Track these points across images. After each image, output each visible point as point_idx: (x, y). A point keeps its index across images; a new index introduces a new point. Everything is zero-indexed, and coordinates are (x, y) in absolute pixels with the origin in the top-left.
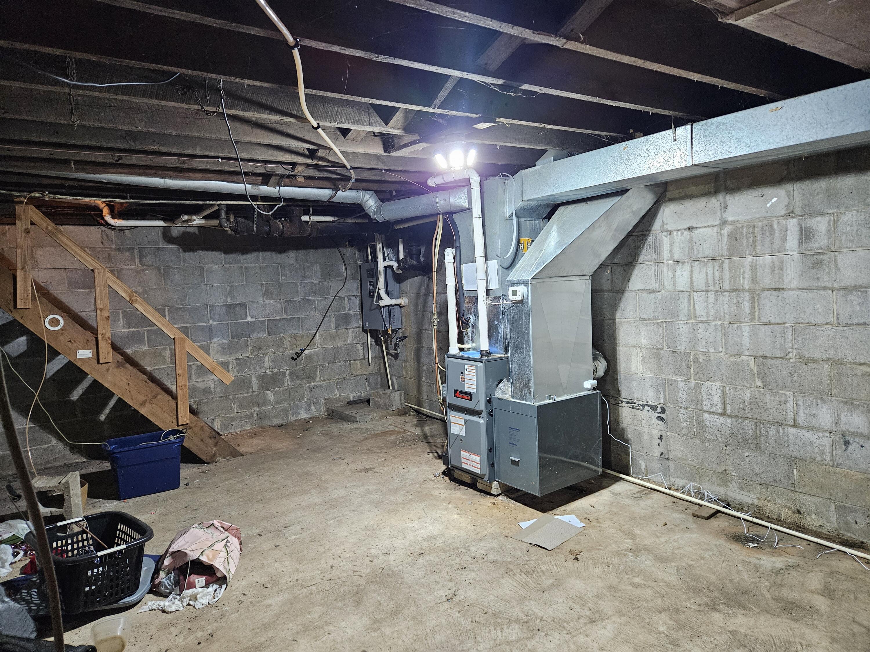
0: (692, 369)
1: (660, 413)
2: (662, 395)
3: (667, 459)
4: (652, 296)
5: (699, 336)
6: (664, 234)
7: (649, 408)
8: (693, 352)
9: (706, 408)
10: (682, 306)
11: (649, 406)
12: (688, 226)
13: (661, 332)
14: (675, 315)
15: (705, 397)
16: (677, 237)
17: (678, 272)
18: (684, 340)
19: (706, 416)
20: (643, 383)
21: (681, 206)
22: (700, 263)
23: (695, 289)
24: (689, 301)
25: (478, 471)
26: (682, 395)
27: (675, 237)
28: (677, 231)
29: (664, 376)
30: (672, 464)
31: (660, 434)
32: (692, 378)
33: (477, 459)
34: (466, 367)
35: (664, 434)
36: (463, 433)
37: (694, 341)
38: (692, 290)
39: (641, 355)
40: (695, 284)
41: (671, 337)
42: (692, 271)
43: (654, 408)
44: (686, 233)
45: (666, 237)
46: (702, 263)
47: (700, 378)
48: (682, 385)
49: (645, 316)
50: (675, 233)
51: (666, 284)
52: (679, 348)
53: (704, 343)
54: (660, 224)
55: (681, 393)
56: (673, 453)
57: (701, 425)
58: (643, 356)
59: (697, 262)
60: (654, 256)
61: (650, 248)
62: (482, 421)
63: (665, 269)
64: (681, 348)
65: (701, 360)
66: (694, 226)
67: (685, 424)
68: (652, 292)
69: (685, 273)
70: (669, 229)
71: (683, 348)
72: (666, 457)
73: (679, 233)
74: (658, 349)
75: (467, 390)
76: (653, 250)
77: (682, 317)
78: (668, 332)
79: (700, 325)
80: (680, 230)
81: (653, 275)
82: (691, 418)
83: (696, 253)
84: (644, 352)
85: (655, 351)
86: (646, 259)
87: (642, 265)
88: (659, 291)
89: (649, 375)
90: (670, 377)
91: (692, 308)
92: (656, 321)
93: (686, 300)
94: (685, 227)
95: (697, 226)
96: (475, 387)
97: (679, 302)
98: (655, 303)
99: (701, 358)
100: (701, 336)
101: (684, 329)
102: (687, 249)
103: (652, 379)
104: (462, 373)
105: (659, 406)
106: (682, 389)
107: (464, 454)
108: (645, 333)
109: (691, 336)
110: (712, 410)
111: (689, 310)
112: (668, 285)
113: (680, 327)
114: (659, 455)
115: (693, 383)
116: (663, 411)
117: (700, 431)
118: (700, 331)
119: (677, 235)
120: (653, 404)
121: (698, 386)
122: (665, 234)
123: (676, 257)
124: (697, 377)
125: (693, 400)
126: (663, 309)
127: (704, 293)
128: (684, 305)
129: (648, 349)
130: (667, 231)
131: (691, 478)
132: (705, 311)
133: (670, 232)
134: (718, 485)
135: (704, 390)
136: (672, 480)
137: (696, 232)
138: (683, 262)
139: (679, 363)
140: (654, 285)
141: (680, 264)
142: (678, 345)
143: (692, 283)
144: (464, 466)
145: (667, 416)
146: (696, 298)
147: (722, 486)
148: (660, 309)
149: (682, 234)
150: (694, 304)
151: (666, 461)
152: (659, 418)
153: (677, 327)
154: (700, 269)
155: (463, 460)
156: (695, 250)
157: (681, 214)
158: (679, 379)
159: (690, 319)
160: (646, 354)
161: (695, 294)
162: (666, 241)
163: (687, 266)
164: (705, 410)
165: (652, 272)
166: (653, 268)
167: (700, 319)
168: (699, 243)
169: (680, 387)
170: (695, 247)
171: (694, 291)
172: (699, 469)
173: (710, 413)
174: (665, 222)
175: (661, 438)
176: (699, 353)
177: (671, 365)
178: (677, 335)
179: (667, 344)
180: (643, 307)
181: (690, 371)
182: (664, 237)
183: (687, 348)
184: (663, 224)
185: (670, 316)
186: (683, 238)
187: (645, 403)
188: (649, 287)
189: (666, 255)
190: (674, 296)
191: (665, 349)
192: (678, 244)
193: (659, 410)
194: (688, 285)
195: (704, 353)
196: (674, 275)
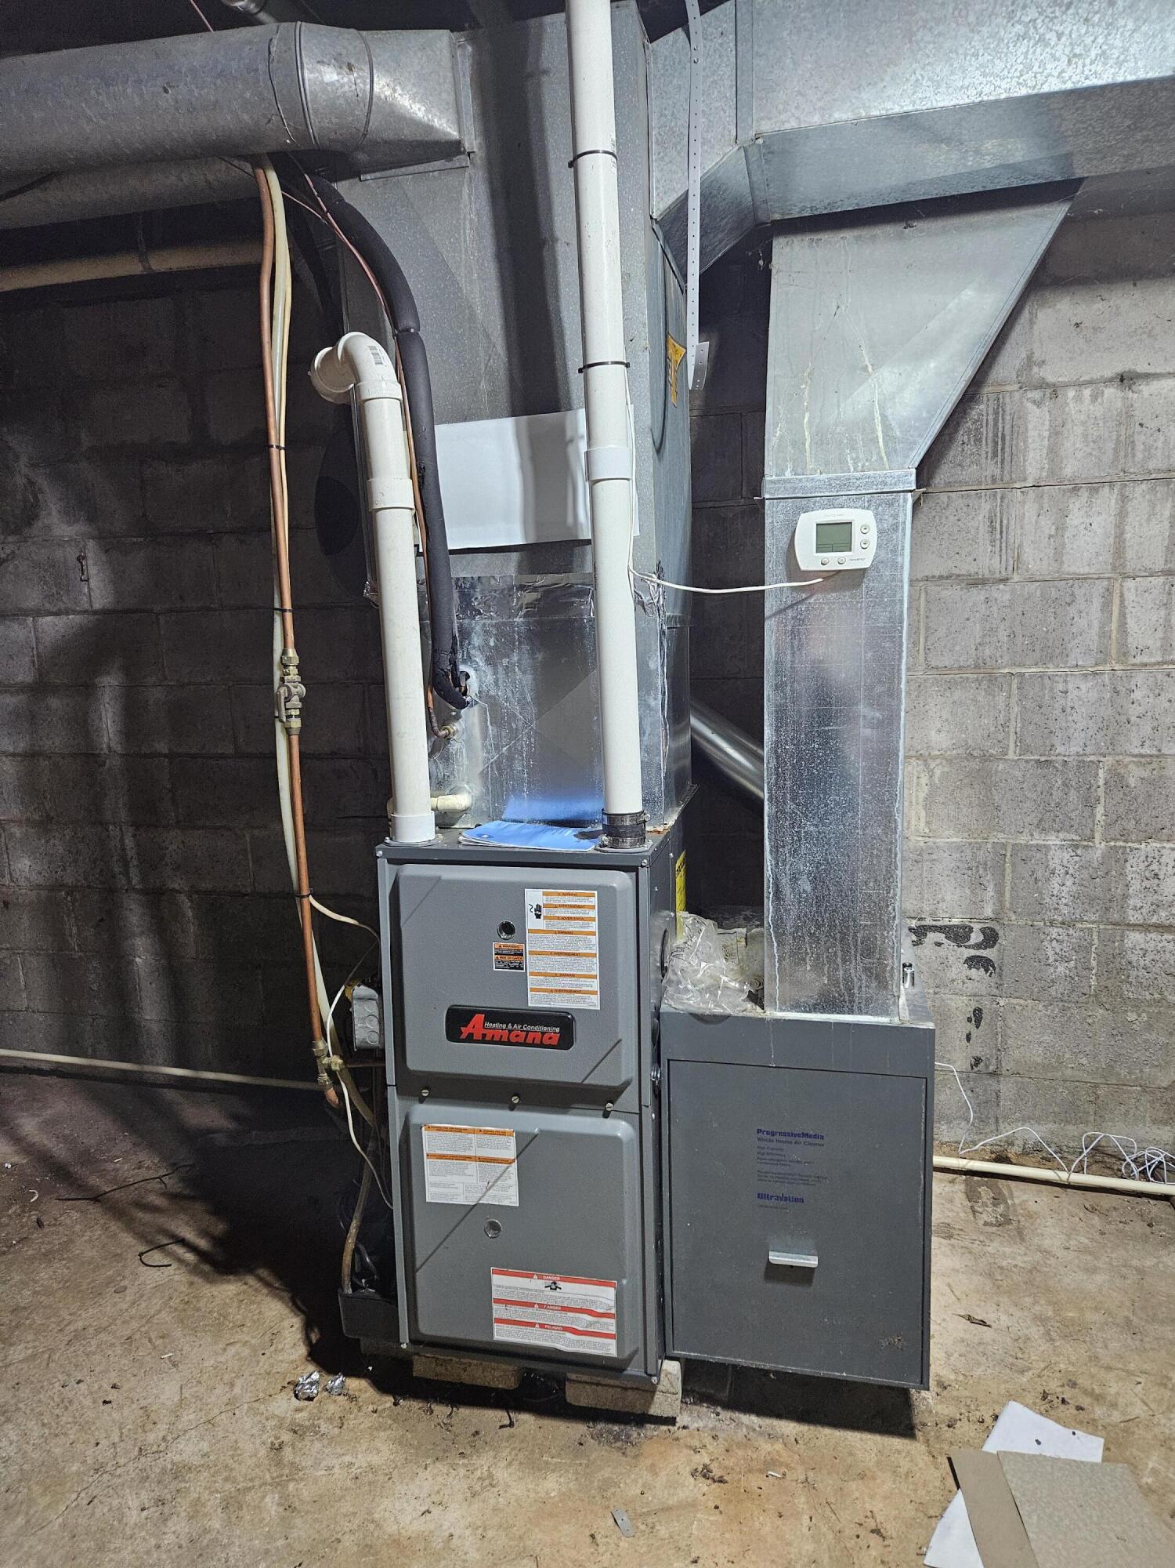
0: (1100, 810)
1: (978, 946)
2: (990, 892)
3: (993, 1074)
4: (977, 595)
5: (1134, 711)
6: (1030, 394)
7: (940, 937)
8: (1109, 760)
9: (1133, 917)
10: (1081, 623)
11: (939, 929)
12: (1120, 369)
13: (1001, 706)
14: (1052, 651)
15: (1136, 886)
16: (1078, 406)
17: (1076, 519)
18: (1081, 725)
19: (1135, 938)
20: (926, 865)
21: (1099, 305)
22: (1153, 490)
23: (1129, 569)
24: (1106, 606)
25: (609, 1349)
26: (1061, 889)
27: (1072, 408)
28: (1079, 385)
29: (1001, 838)
30: (1007, 1088)
31: (974, 1005)
32: (1098, 836)
33: (605, 1297)
34: (533, 897)
35: (986, 1004)
36: (507, 1194)
37: (1114, 727)
38: (1120, 568)
39: (924, 780)
40: (1130, 554)
41: (1037, 718)
42: (1122, 515)
43: (958, 935)
44: (1111, 392)
45: (1038, 404)
46: (1162, 490)
47: (1124, 835)
48: (1060, 857)
49: (946, 660)
50: (1071, 393)
51: (1029, 553)
52: (1060, 749)
53: (1147, 729)
54: (1017, 364)
55: (1055, 882)
56: (1017, 1054)
57: (1115, 966)
58: (931, 784)
59: (1144, 486)
60: (992, 469)
61: (978, 441)
62: (621, 1128)
63: (1030, 510)
64: (1069, 750)
65: (1132, 782)
66: (1141, 368)
67: (1061, 969)
68: (976, 582)
69: (1097, 521)
70: (1051, 379)
71: (1074, 750)
72: (992, 1068)
73: (1087, 392)
74: (986, 758)
75: (536, 1001)
76: (986, 448)
77: (1076, 656)
78: (1029, 704)
79: (1140, 678)
80: (1090, 383)
81: (984, 528)
82: (1082, 948)
83: (1139, 456)
84: (938, 772)
85: (975, 765)
86: (964, 475)
87: (944, 497)
88: (1005, 580)
89: (949, 837)
90: (1023, 839)
91: (1114, 626)
92: (986, 675)
93: (1097, 603)
94: (1108, 373)
95: (1151, 370)
96: (595, 985)
97: (1072, 611)
98: (986, 618)
99: (1134, 775)
100: (1140, 710)
101: (1083, 693)
102: (1110, 446)
103: (959, 848)
104: (507, 928)
105: (977, 927)
106: (1061, 871)
107: (502, 1283)
108: (945, 714)
109: (1107, 712)
110: (1154, 920)
111: (1104, 635)
112: (1036, 560)
113: (1070, 686)
114: (967, 1066)
115: (1100, 847)
116: (991, 938)
117: (1109, 983)
118: (1137, 695)
119: (1078, 399)
120: (955, 921)
121: (1116, 858)
122: (1036, 395)
123: (1068, 471)
124: (1116, 831)
125: (1092, 900)
126: (1012, 635)
127: (1161, 579)
128: (1088, 619)
129: (950, 761)
130: (1042, 385)
131: (1071, 1113)
132: (1160, 634)
133: (1055, 391)
134: (1154, 1121)
135: (1134, 867)
136: (1007, 1132)
137: (1146, 389)
138: (1094, 487)
139: (1057, 795)
140: (987, 561)
141: (1084, 494)
142: (1057, 742)
143: (1119, 549)
144: (503, 1334)
145: (1001, 952)
146: (1130, 596)
147: (1166, 1123)
148: (1003, 635)
149: (1094, 398)
150: (1123, 615)
151: (992, 1082)
152: (973, 962)
153: (1061, 687)
154: (1153, 505)
155: (498, 1311)
156: (1140, 447)
157: (1095, 329)
158: (1053, 840)
159: (1105, 662)
160: (945, 776)
161: (1130, 584)
162: (1037, 420)
163: (1108, 499)
164: (1133, 920)
165: (980, 521)
166: (988, 507)
167: (1139, 660)
168: (1153, 425)
169: (1054, 863)
170: (1140, 439)
171: (1126, 576)
172: (1096, 1086)
173: (1145, 928)
174: (1037, 356)
175: (977, 1016)
176: (1127, 759)
177: (1029, 804)
178: (1057, 712)
179: (1019, 739)
180: (942, 632)
181: (1092, 815)
182: (1029, 405)
183: (1088, 750)
184: (1030, 362)
185: (1038, 654)
186: (1097, 410)
187: (929, 922)
188: (966, 567)
189: (1034, 462)
190: (1054, 594)
191: (1011, 756)
192: (1079, 430)
193: (976, 937)
194: (1107, 557)
195: (1143, 760)
196: (1061, 528)
